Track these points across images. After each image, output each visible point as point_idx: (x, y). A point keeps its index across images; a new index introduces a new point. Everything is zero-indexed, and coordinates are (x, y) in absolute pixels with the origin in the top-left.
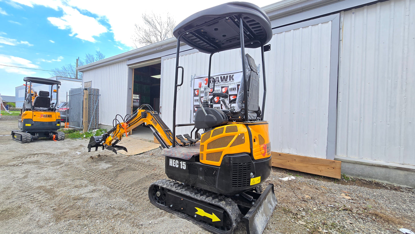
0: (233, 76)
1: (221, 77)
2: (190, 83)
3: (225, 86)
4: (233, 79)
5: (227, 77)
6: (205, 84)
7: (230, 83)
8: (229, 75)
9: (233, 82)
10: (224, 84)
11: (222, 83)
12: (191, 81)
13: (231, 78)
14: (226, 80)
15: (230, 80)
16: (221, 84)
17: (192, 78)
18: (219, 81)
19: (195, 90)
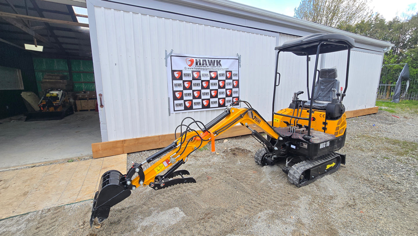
0: (220, 61)
1: (208, 61)
2: (165, 61)
3: (213, 70)
4: (220, 65)
5: (214, 61)
6: (189, 65)
7: (218, 68)
8: (216, 60)
9: (221, 68)
10: (212, 68)
11: (210, 68)
12: (166, 59)
13: (219, 63)
14: (214, 65)
15: (217, 65)
16: (208, 68)
17: (166, 54)
18: (206, 65)
19: (173, 71)
